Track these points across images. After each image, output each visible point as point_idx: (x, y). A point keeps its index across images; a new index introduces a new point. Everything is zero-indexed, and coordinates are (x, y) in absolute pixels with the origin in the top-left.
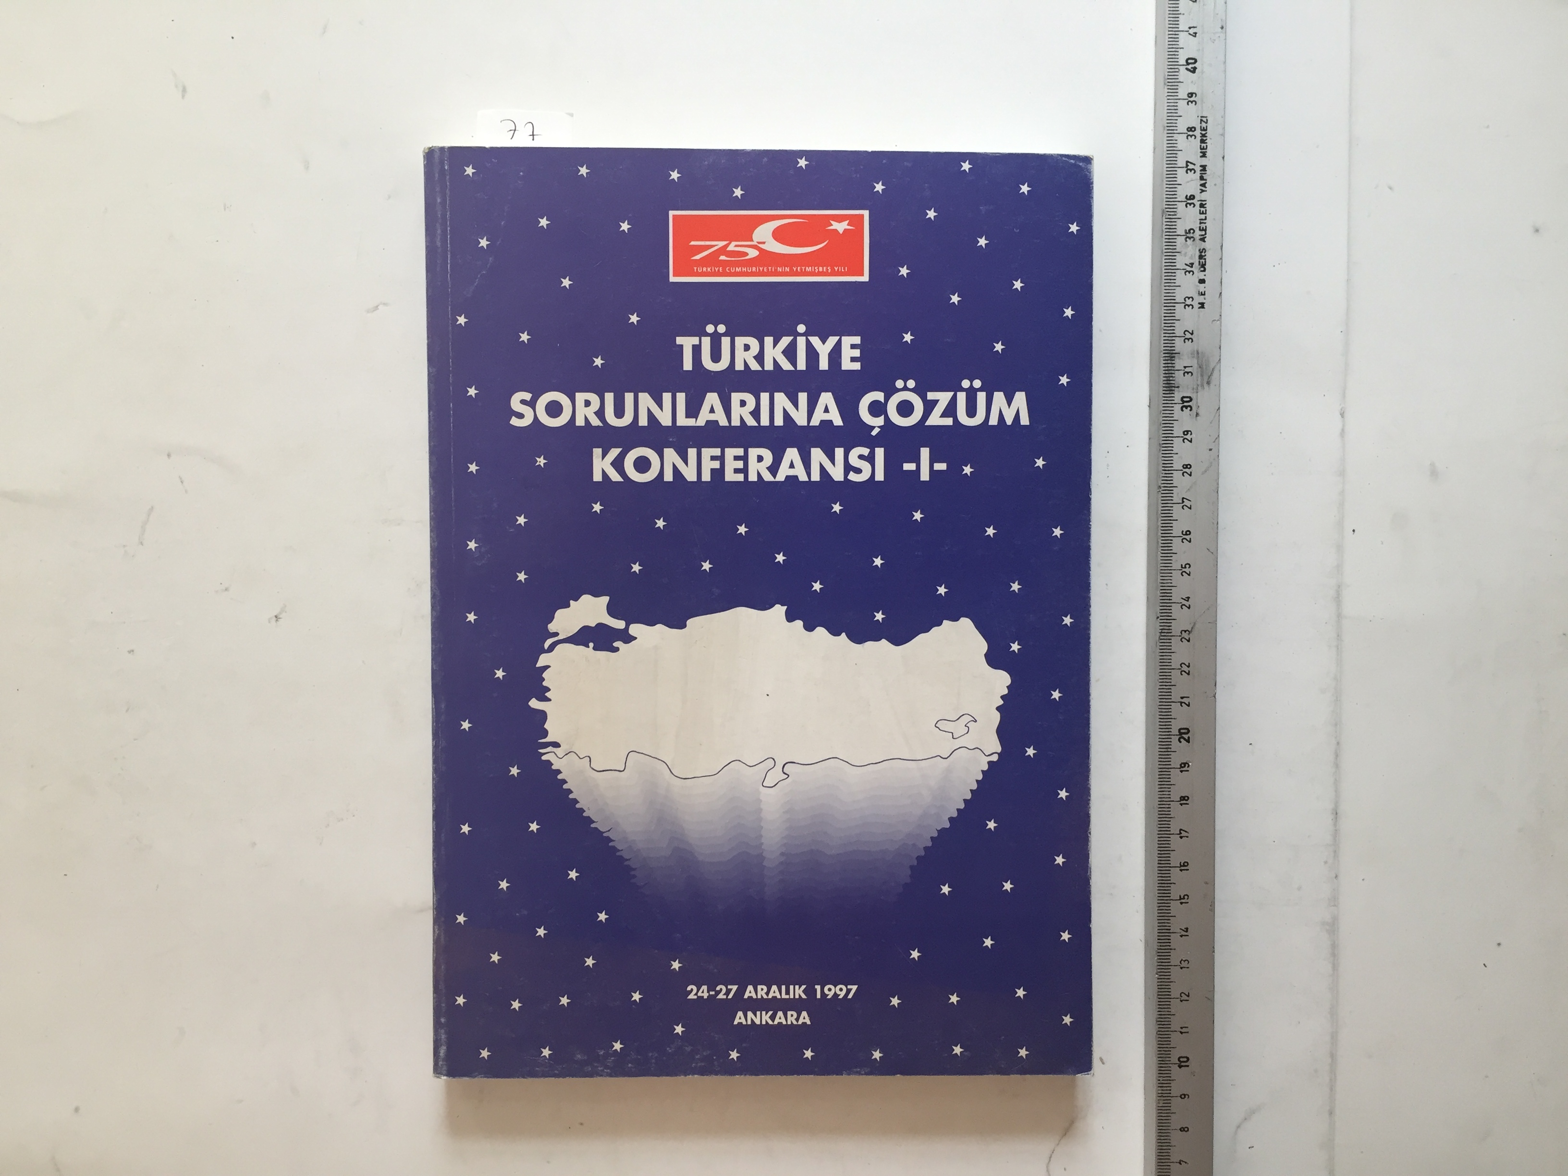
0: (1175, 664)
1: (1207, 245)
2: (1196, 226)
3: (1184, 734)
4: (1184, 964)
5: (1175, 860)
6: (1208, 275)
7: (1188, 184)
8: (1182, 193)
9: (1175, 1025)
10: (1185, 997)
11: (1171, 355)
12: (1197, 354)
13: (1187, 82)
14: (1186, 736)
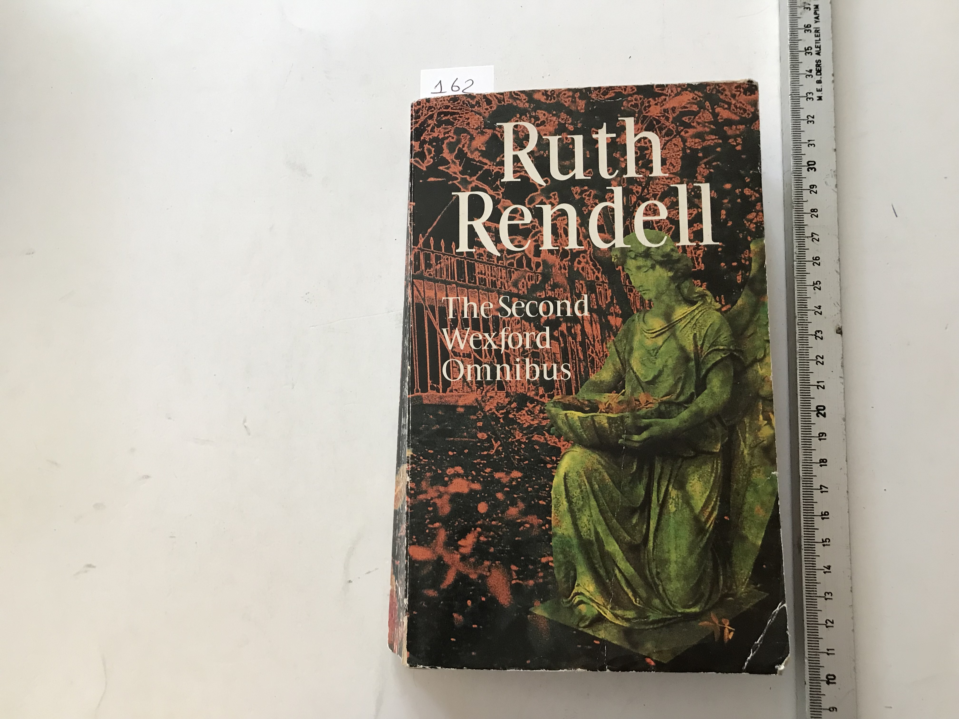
0: (812, 356)
1: (822, 57)
2: (812, 44)
3: (820, 411)
4: (828, 596)
5: (818, 510)
7: (806, 18)
8: (801, 24)
9: (823, 647)
10: (829, 624)
14: (822, 412)
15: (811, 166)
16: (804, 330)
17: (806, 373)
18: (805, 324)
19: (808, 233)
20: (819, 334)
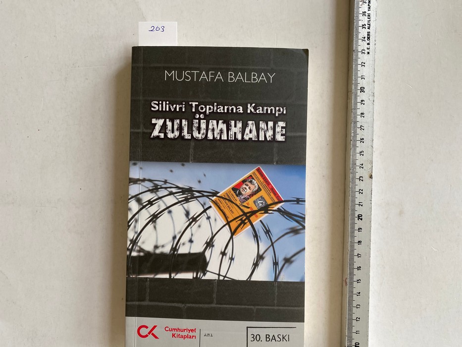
0: (357, 190)
1: (370, 30)
2: (366, 23)
3: (360, 217)
4: (358, 306)
5: (356, 266)
9: (354, 330)
10: (358, 319)
14: (361, 218)
15: (362, 89)
16: (354, 176)
17: (354, 198)
18: (354, 173)
19: (359, 125)
20: (361, 178)
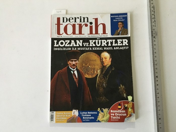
1: (155, 19)
2: (154, 17)
3: (157, 77)
4: (159, 106)
6: (156, 23)
7: (153, 13)
8: (152, 14)
10: (159, 110)
11: (152, 32)
12: (155, 32)
13: (152, 2)
19: (154, 48)
